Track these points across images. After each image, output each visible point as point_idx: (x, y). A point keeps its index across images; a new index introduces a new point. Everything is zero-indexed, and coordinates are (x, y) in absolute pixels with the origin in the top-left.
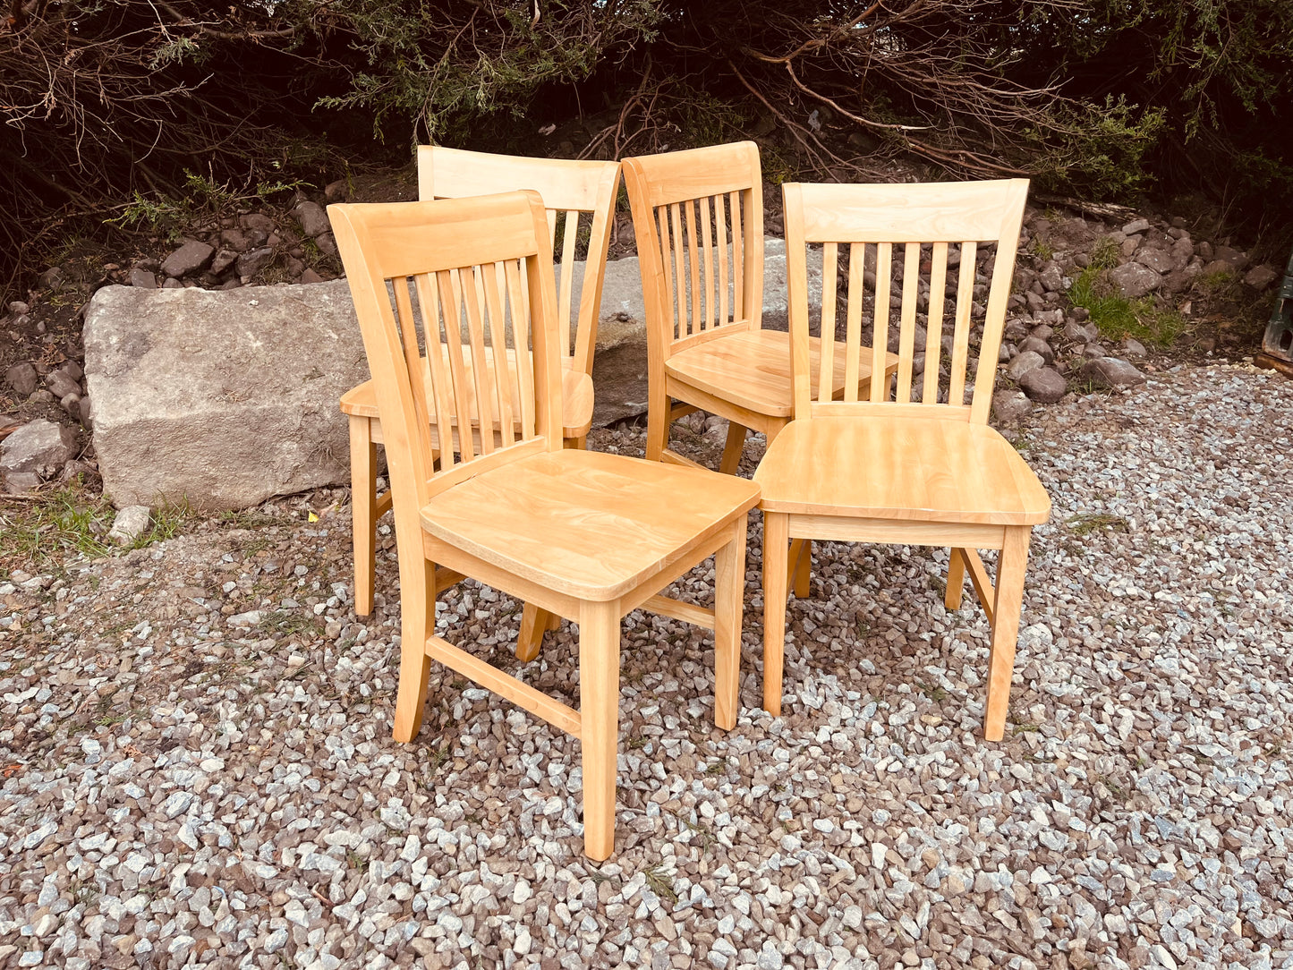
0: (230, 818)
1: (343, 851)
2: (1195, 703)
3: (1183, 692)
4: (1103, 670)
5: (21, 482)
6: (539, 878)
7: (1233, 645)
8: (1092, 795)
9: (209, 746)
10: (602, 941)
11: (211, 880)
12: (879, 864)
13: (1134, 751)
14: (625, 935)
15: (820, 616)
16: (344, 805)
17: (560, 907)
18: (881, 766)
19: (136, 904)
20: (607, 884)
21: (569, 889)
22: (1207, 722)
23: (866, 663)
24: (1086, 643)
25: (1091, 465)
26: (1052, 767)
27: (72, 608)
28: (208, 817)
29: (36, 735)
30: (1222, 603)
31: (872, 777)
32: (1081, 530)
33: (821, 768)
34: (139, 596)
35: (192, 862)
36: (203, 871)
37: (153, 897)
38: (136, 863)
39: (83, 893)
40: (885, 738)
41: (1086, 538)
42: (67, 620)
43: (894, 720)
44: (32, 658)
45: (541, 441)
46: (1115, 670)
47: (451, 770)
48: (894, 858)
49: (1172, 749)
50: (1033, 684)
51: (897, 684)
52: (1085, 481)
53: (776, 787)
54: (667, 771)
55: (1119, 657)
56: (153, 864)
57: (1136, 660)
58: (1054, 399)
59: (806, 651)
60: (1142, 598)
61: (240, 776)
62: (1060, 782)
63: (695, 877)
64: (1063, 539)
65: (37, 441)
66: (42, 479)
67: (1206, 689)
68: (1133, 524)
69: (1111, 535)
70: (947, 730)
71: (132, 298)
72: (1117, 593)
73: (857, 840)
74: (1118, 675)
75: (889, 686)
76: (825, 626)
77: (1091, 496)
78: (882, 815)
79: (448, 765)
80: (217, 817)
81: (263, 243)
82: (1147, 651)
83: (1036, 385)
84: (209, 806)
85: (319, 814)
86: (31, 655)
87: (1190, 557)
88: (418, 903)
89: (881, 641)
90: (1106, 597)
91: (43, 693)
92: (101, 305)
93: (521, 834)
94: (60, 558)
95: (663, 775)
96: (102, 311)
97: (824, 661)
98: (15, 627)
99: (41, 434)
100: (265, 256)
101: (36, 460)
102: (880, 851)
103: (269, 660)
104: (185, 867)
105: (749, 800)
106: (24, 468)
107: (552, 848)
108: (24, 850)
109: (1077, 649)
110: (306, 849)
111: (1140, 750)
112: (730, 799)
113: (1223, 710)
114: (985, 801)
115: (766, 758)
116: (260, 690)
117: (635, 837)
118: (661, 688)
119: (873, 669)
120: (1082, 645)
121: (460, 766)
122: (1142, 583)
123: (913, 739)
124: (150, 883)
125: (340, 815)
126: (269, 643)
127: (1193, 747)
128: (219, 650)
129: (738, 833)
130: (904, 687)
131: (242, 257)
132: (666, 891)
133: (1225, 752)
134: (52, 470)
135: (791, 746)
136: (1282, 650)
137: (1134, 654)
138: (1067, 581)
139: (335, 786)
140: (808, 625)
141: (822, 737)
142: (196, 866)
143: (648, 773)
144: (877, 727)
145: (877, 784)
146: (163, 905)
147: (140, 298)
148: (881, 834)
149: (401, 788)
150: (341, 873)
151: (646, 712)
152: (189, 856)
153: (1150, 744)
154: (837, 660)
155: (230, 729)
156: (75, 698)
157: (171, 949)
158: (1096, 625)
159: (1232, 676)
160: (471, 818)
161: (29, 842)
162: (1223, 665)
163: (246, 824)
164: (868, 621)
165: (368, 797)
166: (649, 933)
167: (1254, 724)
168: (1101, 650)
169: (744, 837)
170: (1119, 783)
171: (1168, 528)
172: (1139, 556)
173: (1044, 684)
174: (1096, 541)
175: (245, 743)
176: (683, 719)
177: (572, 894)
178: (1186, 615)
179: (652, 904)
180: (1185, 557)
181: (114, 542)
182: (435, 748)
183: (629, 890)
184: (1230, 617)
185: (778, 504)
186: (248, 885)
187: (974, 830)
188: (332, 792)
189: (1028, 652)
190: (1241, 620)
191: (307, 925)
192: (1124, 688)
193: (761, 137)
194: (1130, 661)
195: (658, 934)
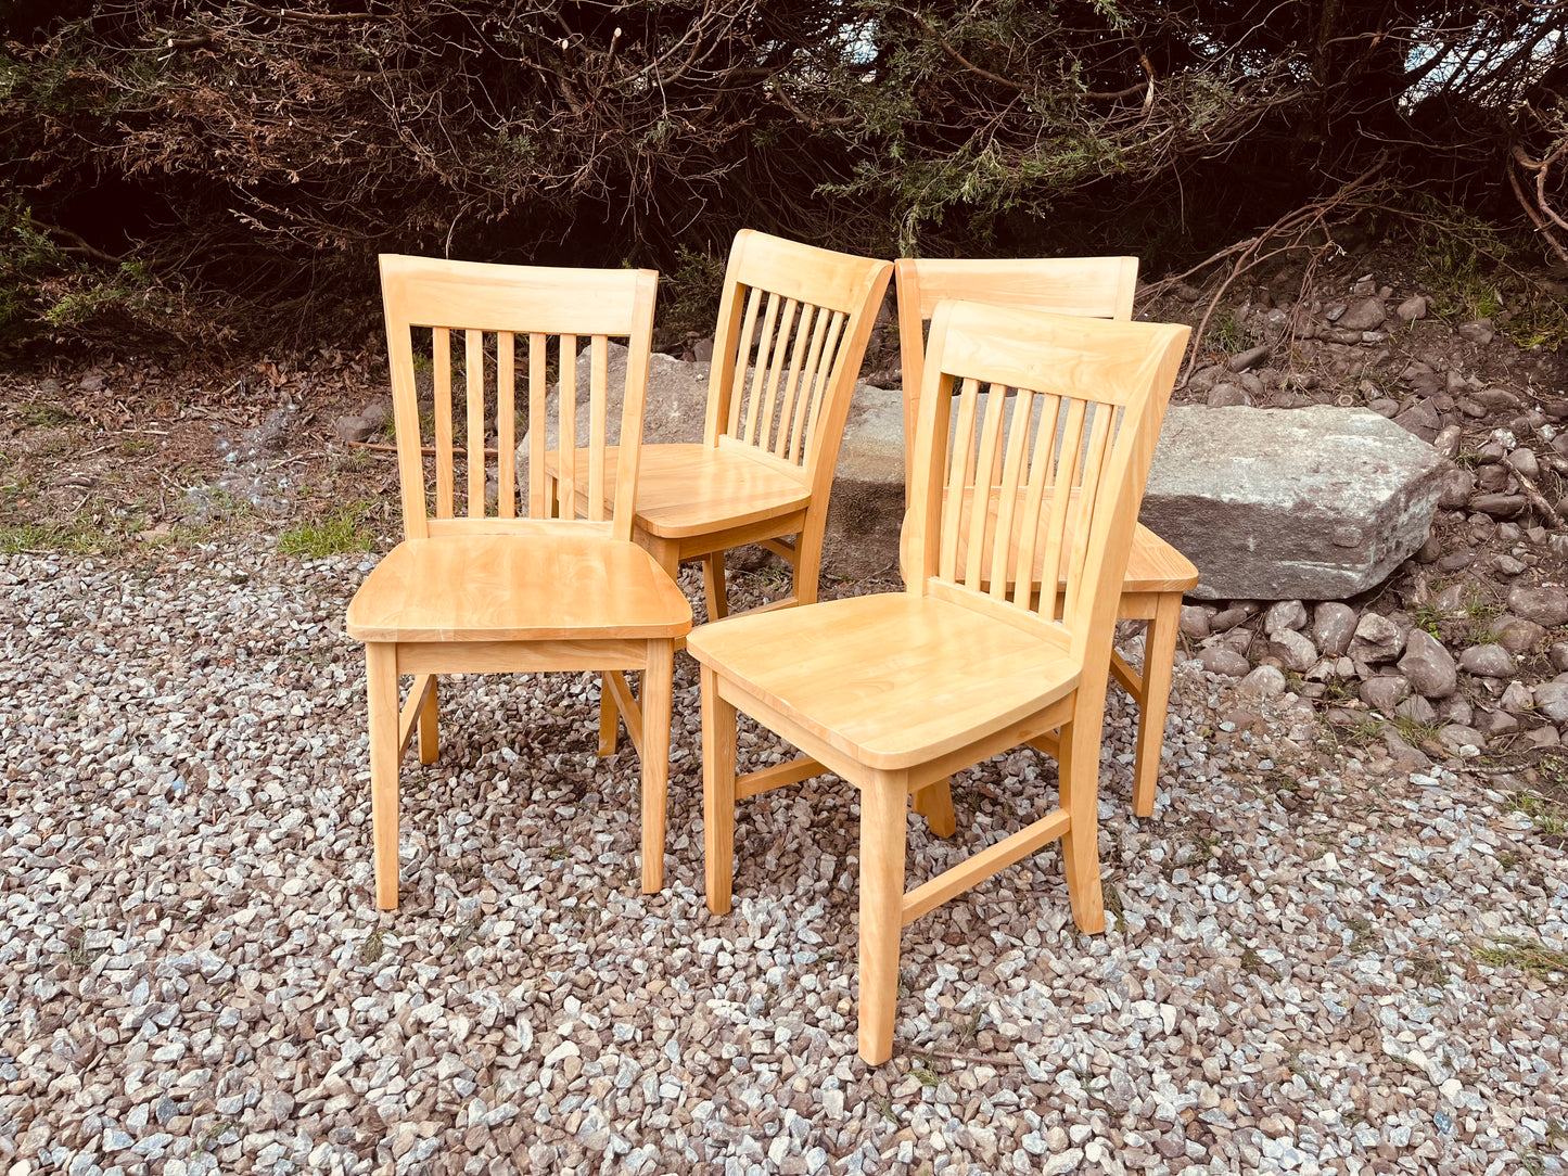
0: (252, 745)
9: (319, 700)
12: (549, 1060)
14: (304, 961)
16: (317, 774)
24: (1208, 1063)
28: (243, 736)
33: (659, 967)
39: (132, 741)
46: (1169, 1106)
47: (411, 795)
48: (571, 1065)
54: (537, 888)
79: (416, 790)
82: (1285, 1124)
84: (250, 731)
91: (314, 630)
95: (526, 888)
105: (560, 948)
108: (152, 704)
109: (1178, 1061)
115: (636, 931)
117: (424, 908)
120: (1198, 1062)
121: (420, 796)
129: (499, 961)
132: (371, 952)
137: (1255, 1115)
144: (773, 973)
150: (242, 809)
166: (322, 972)
168: (1215, 1083)
169: (499, 967)
173: (1031, 1054)
174: (1496, 981)
179: (345, 954)
183: (347, 933)
188: (323, 764)
191: (176, 823)
192: (1156, 1134)
193: (1551, 279)
194: (1234, 1119)
195: (325, 978)
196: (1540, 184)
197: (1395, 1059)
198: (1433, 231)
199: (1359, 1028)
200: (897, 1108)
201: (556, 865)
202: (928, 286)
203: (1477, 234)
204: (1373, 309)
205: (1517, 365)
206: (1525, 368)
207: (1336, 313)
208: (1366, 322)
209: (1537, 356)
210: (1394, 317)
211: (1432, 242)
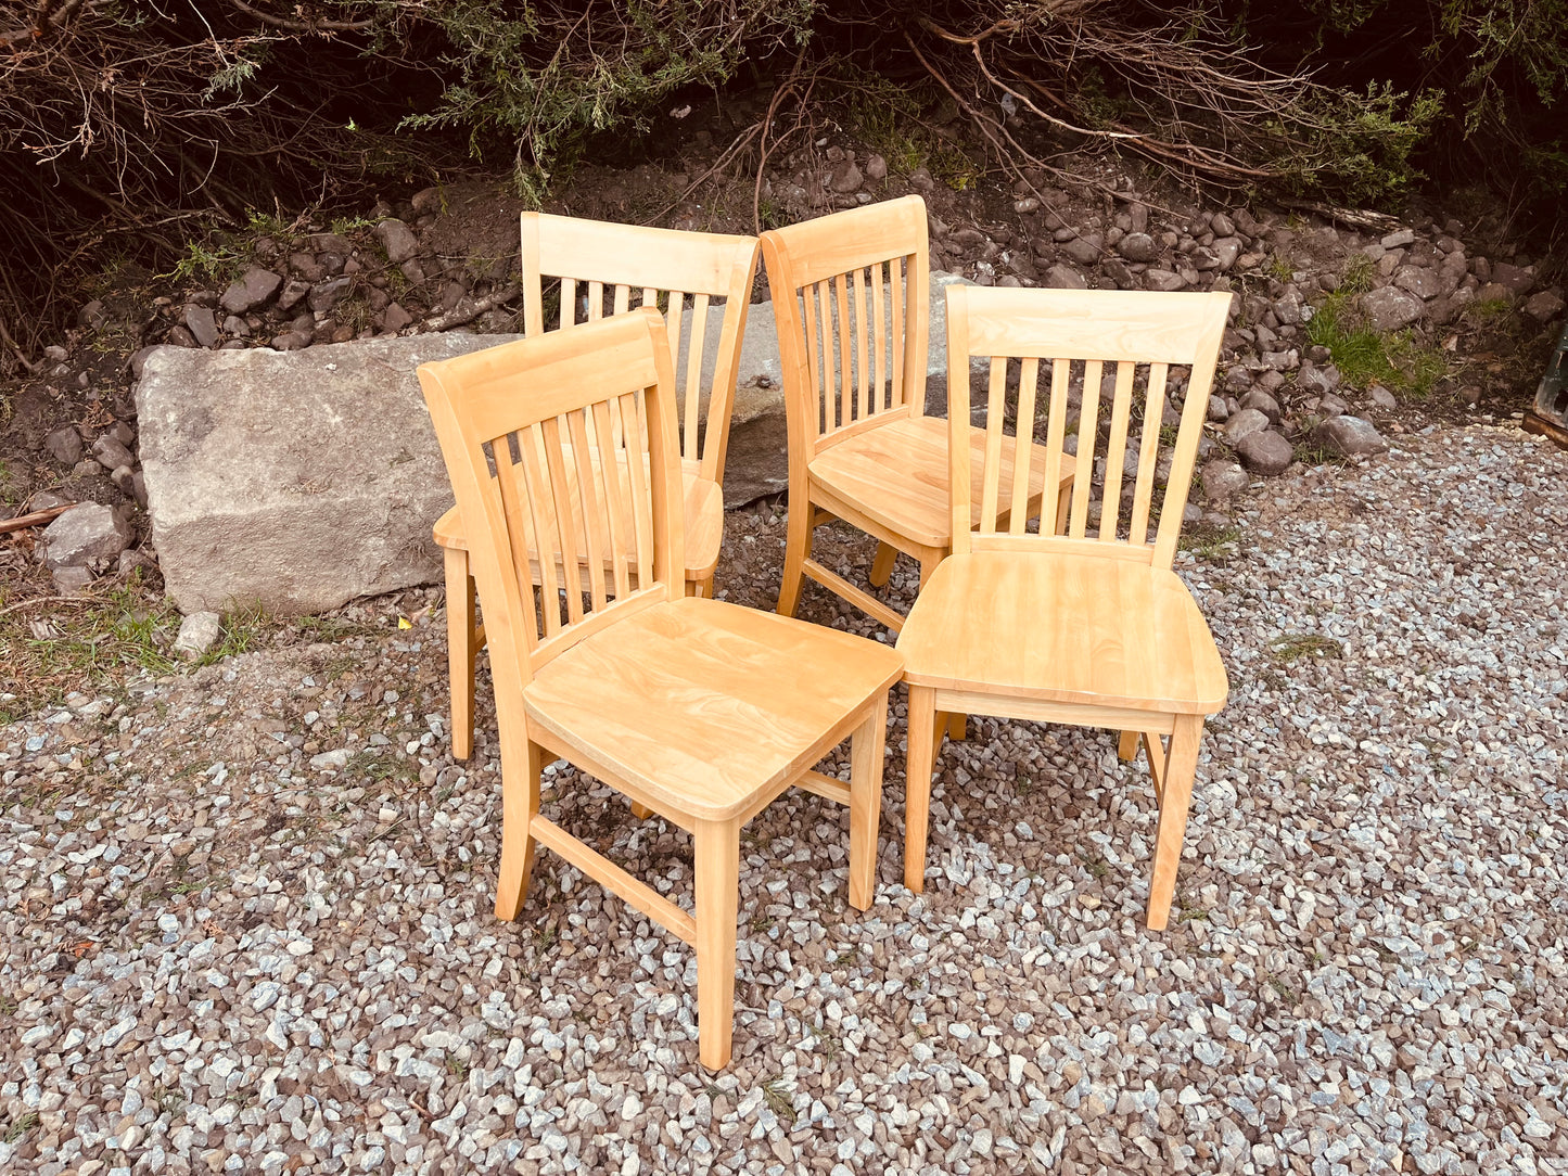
0: (320, 1013)
1: (441, 1055)
2: (1388, 885)
3: (1375, 871)
4: (1289, 841)
5: (71, 578)
6: (650, 1090)
7: (1441, 812)
8: (1258, 999)
9: (295, 923)
10: (715, 1163)
11: (302, 1088)
12: (1016, 1079)
13: (1311, 944)
14: (740, 1158)
15: (976, 765)
16: (442, 997)
17: (672, 1125)
18: (1028, 959)
19: (225, 1113)
20: (723, 1098)
21: (682, 1105)
22: (1399, 910)
23: (1023, 827)
24: (1274, 805)
25: (1308, 566)
26: (1217, 962)
27: (137, 743)
28: (298, 1011)
29: (107, 904)
30: (1436, 757)
31: (1017, 972)
32: (1286, 655)
33: (962, 960)
34: (211, 730)
35: (281, 1065)
36: (294, 1076)
37: (242, 1105)
38: (223, 1067)
39: (167, 1101)
40: (1036, 923)
41: (1290, 665)
42: (132, 758)
43: (1048, 900)
44: (97, 807)
45: (660, 590)
46: (1301, 843)
47: (558, 956)
48: (1034, 1073)
49: (1355, 941)
50: (1208, 859)
51: (1056, 854)
52: (1299, 588)
53: (911, 982)
54: (793, 961)
55: (1310, 824)
56: (240, 1068)
57: (1328, 828)
58: (1276, 471)
59: (957, 811)
60: (1345, 747)
61: (330, 960)
62: (1225, 981)
63: (817, 1091)
64: (1265, 666)
65: (87, 529)
66: (94, 574)
67: (1403, 866)
68: (1348, 649)
69: (1320, 662)
70: (1105, 915)
71: (190, 364)
72: (1318, 740)
73: (994, 1050)
74: (1304, 848)
75: (1047, 856)
76: (979, 777)
77: (1303, 609)
78: (1024, 1020)
79: (555, 949)
80: (307, 1011)
81: (340, 272)
82: (1342, 817)
83: (1256, 453)
84: (299, 999)
85: (416, 1009)
86: (96, 802)
87: (1408, 695)
88: (521, 1120)
89: (1042, 798)
90: (1305, 744)
91: (112, 852)
92: (154, 374)
93: (632, 1036)
94: (120, 677)
95: (789, 967)
96: (157, 381)
97: (976, 822)
98: (76, 765)
99: (91, 521)
100: (342, 288)
101: (87, 551)
102: (1018, 1064)
103: (357, 814)
104: (275, 1072)
105: (881, 998)
106: (73, 561)
107: (665, 1055)
108: (103, 1048)
109: (1263, 813)
110: (403, 1053)
111: (1318, 942)
112: (860, 996)
113: (1418, 896)
114: (1139, 1004)
115: (902, 946)
116: (348, 852)
117: (754, 1043)
118: (791, 858)
119: (1030, 834)
120: (1269, 808)
121: (568, 950)
122: (1347, 727)
123: (1067, 926)
124: (239, 1089)
125: (438, 1010)
126: (358, 793)
127: (1379, 940)
128: (302, 801)
129: (867, 1039)
130: (1063, 858)
131: (316, 288)
132: (785, 1109)
133: (1416, 947)
134: (105, 564)
135: (931, 931)
136: (1498, 820)
137: (1327, 821)
138: (1262, 724)
139: (433, 974)
140: (962, 777)
141: (967, 921)
142: (287, 1071)
143: (771, 964)
144: (1028, 910)
145: (1023, 981)
146: (252, 1116)
147: (199, 364)
148: (1021, 1043)
149: (504, 979)
150: (439, 1081)
151: (775, 887)
152: (278, 1059)
153: (1330, 936)
154: (991, 822)
155: (318, 902)
156: (148, 857)
157: (263, 1165)
158: (1288, 783)
159: (1435, 851)
160: (580, 1016)
161: (107, 1040)
162: (1427, 836)
163: (338, 1020)
164: (1029, 774)
165: (468, 990)
166: (765, 1156)
167: (1452, 913)
168: (1290, 814)
169: (872, 1044)
170: (1289, 983)
171: (1388, 654)
172: (1349, 692)
173: (1220, 860)
174: (1302, 670)
175: (334, 919)
176: (815, 896)
177: (684, 1110)
178: (1393, 771)
179: (769, 1124)
180: (1402, 695)
181: (180, 656)
182: (541, 928)
183: (745, 1107)
184: (1443, 776)
185: (923, 677)
186: (341, 1092)
187: (1123, 1039)
188: (429, 981)
189: (1206, 817)
190: (1456, 780)
191: (404, 1142)
192: (1310, 865)
193: (942, 126)
194: (1321, 830)
195: (774, 1157)
196: (979, 59)
197: (1324, 746)
198: (860, 93)
199: (1291, 735)
200: (1205, 947)
201: (774, 933)
202: (794, 256)
203: (894, 95)
204: (855, 173)
205: (957, 204)
206: (963, 207)
207: (828, 179)
208: (852, 185)
209: (968, 194)
210: (868, 177)
211: (860, 104)
